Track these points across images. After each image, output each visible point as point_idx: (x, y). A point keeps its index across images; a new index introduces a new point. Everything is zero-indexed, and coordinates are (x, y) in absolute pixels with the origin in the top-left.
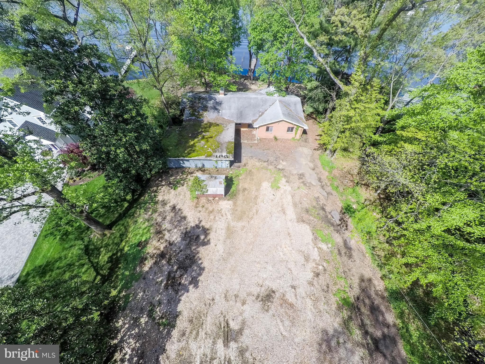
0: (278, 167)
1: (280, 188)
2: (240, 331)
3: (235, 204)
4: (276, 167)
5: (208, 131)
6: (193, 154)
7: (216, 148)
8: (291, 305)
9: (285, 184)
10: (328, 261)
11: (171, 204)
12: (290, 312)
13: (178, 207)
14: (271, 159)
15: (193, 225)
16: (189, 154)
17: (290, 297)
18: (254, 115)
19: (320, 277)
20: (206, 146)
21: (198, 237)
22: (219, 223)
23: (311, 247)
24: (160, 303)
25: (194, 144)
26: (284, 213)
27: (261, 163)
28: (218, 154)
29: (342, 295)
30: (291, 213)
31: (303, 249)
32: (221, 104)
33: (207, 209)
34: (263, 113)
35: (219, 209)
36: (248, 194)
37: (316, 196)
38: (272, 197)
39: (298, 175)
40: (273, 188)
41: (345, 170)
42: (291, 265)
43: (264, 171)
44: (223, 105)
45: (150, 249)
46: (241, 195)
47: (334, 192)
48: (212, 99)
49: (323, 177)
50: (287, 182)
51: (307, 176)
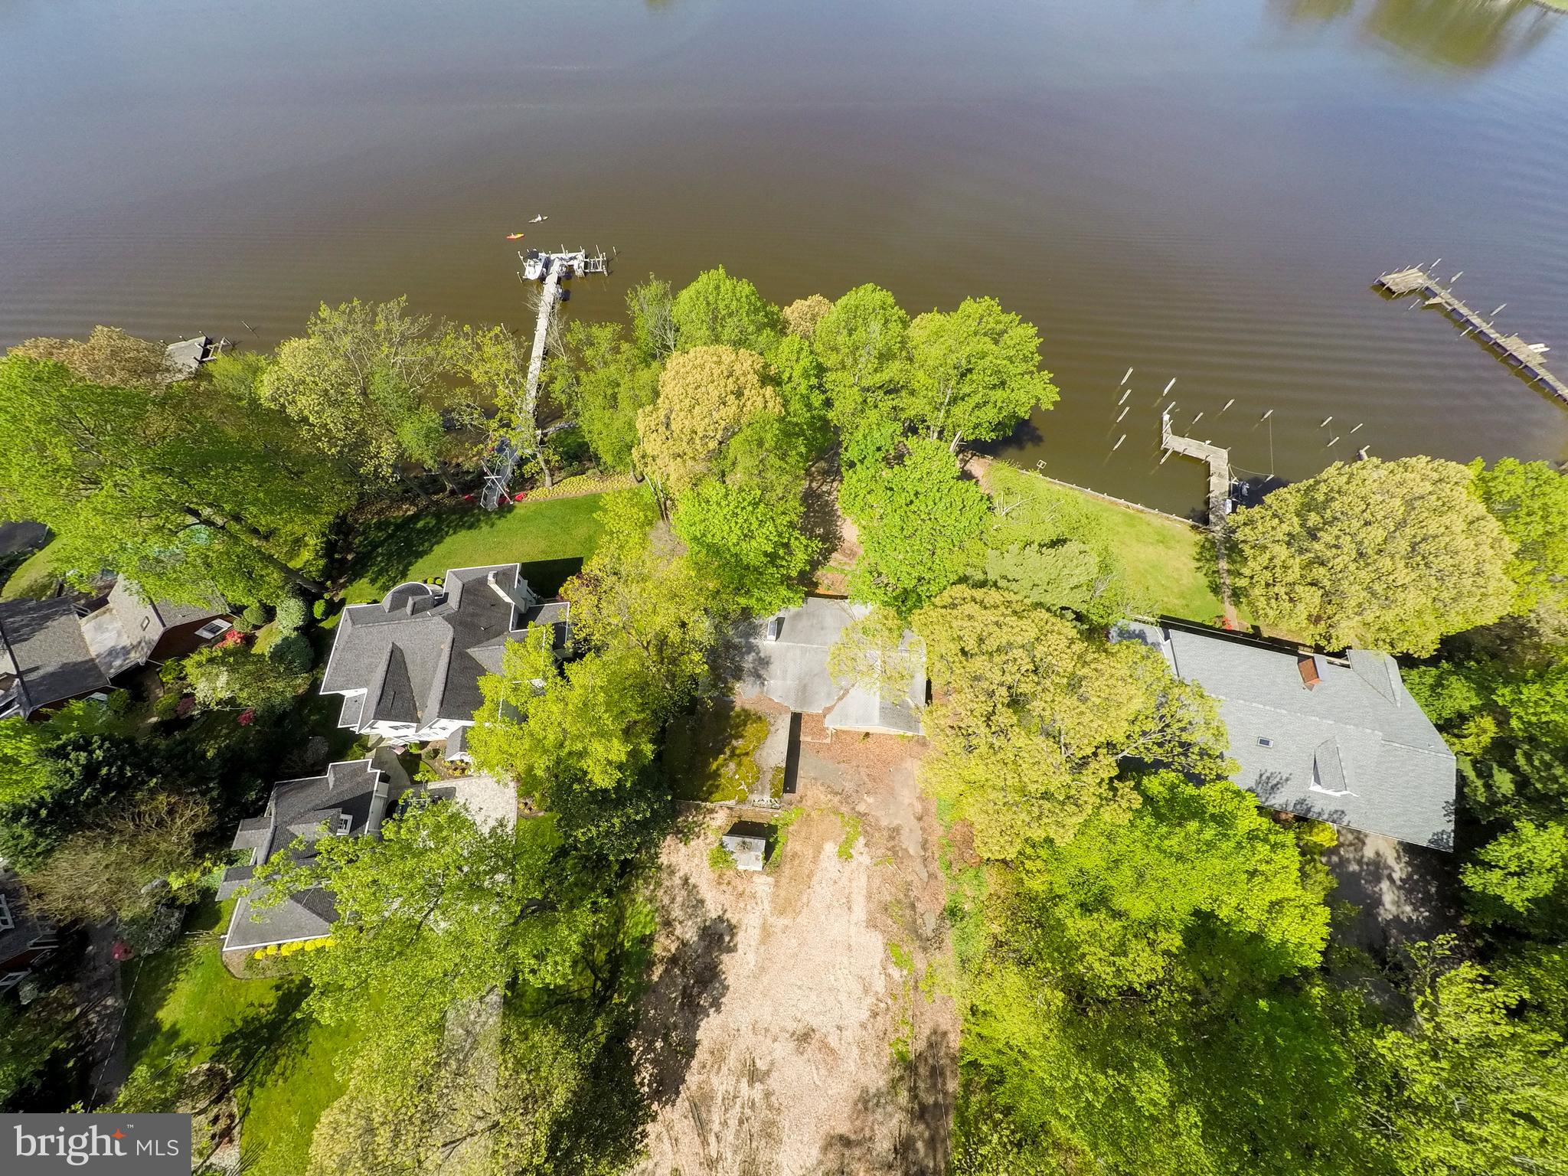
0: (858, 808)
1: (852, 857)
2: (768, 1073)
3: (777, 885)
4: (854, 809)
5: (742, 736)
6: (717, 796)
7: (753, 783)
8: (832, 1050)
9: (862, 850)
10: (895, 997)
11: (681, 874)
12: (829, 1059)
13: (692, 881)
14: (849, 787)
15: (714, 915)
16: (711, 794)
17: (833, 1041)
18: (829, 696)
19: (878, 1018)
21: (721, 936)
22: (751, 915)
23: (876, 972)
24: (675, 1027)
25: (718, 769)
26: (849, 909)
27: (829, 796)
28: (756, 797)
29: (901, 1047)
30: (860, 912)
31: (866, 973)
32: (768, 663)
33: (735, 888)
34: (847, 691)
35: (753, 891)
36: (799, 865)
37: (909, 879)
38: (835, 875)
39: (889, 829)
40: (840, 856)
42: (843, 998)
43: (832, 816)
44: (772, 667)
45: (657, 949)
46: (788, 866)
47: (941, 875)
48: (751, 648)
49: (933, 839)
50: (866, 845)
51: (905, 833)
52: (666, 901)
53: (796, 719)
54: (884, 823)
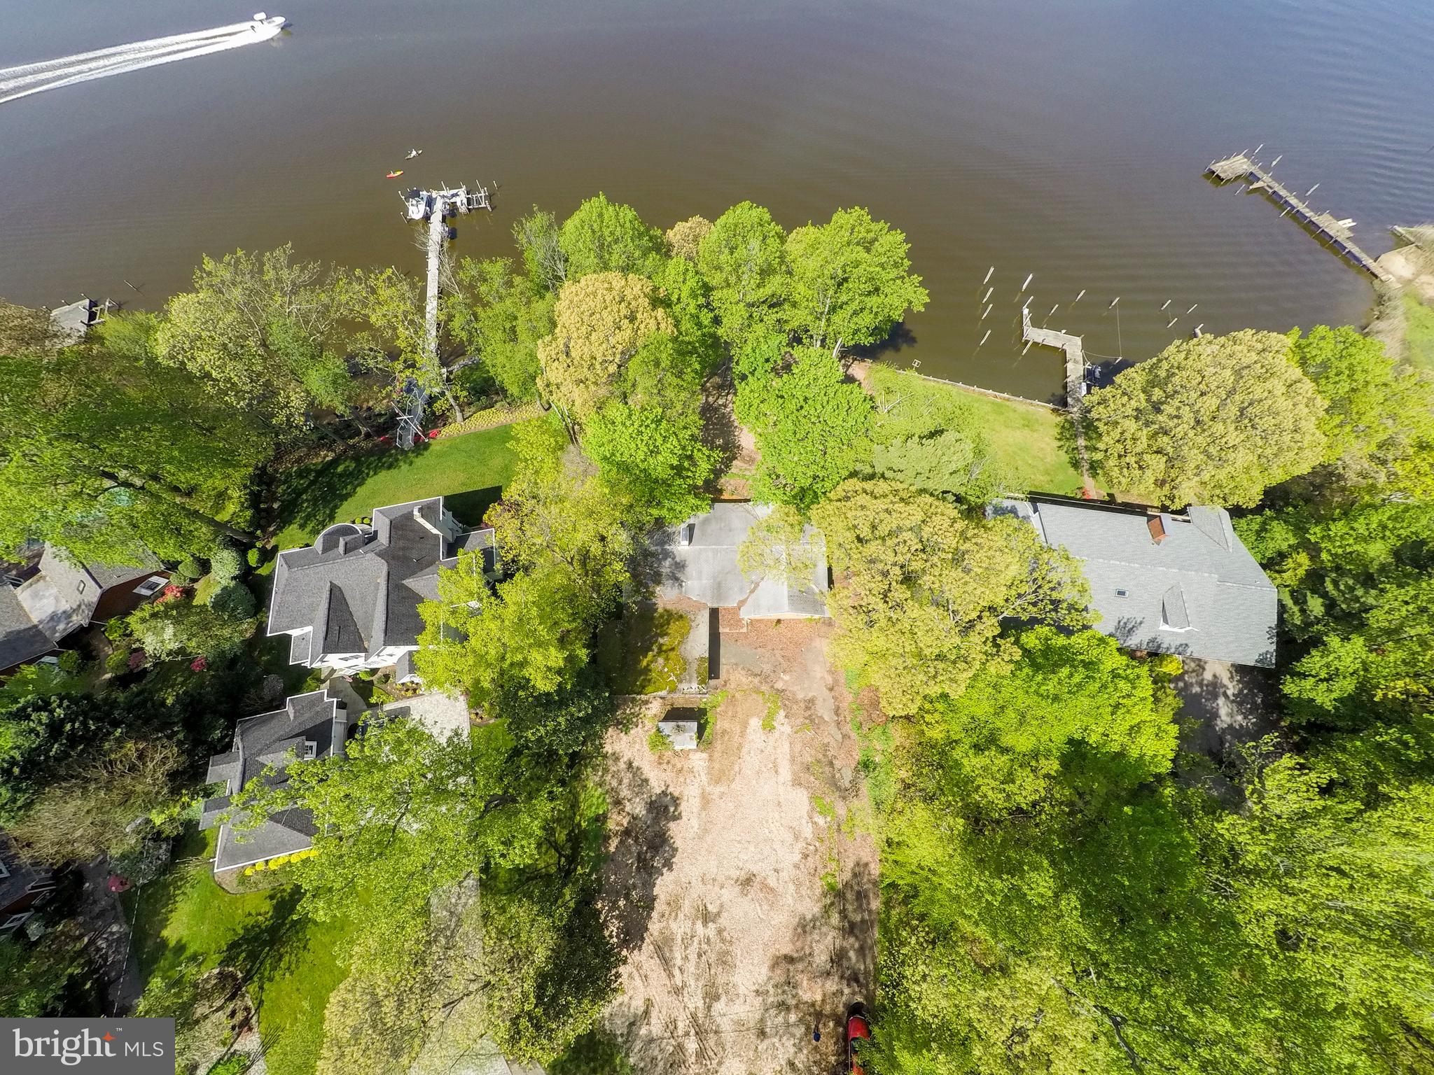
0: (776, 686)
1: (775, 728)
2: (718, 914)
3: (711, 759)
4: (772, 687)
5: (667, 634)
6: (650, 689)
7: (681, 674)
8: (772, 889)
9: (783, 721)
10: (821, 840)
11: (625, 759)
12: (770, 897)
13: (635, 764)
14: (767, 668)
15: (658, 791)
16: (644, 687)
17: (772, 882)
18: (742, 590)
19: (809, 859)
20: (666, 670)
21: (666, 808)
22: (691, 788)
23: (804, 821)
24: (635, 887)
25: (648, 665)
26: (776, 772)
27: (750, 678)
28: (685, 686)
29: (830, 879)
30: (786, 773)
31: (794, 824)
32: (683, 566)
33: (674, 766)
34: (757, 585)
35: (691, 767)
36: (729, 740)
37: (826, 741)
38: (761, 745)
39: (805, 701)
40: (764, 729)
42: (777, 846)
43: (753, 695)
44: (688, 570)
45: (611, 825)
46: (719, 742)
47: (853, 735)
48: (667, 554)
49: (844, 705)
50: (786, 717)
51: (819, 703)
52: (614, 783)
53: (714, 614)
54: (800, 696)
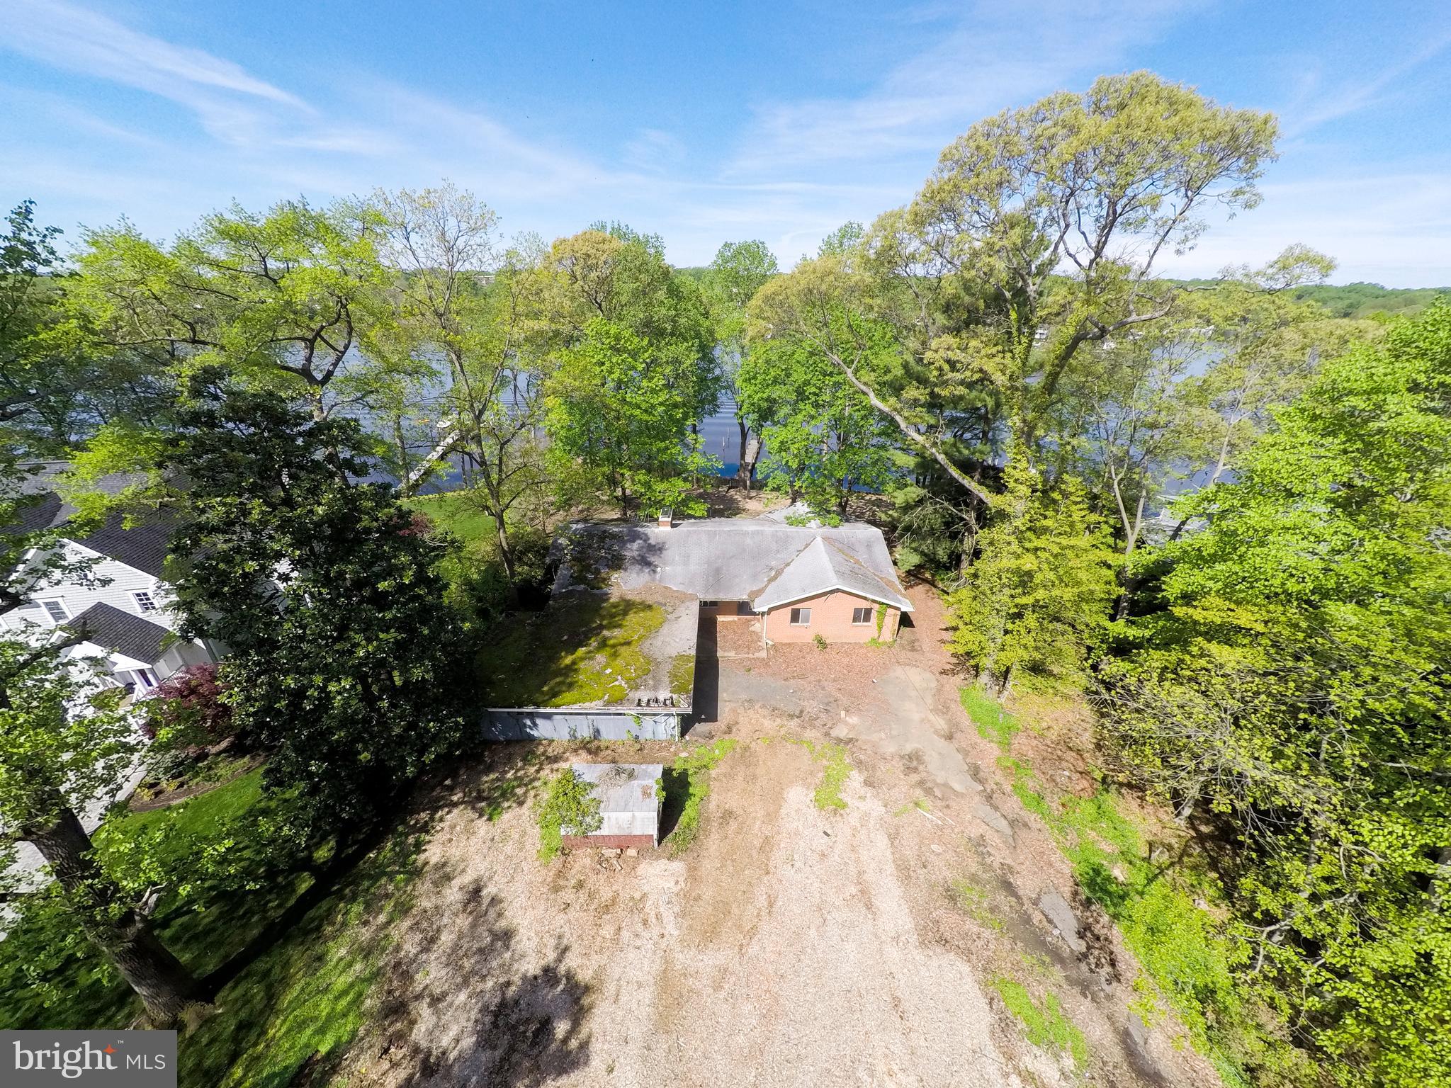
0: (834, 733)
1: (845, 806)
3: (692, 873)
4: (827, 734)
5: (620, 626)
6: (568, 696)
7: (638, 677)
9: (862, 793)
11: (467, 879)
13: (490, 891)
14: (812, 707)
15: (532, 967)
16: (555, 694)
18: (755, 577)
20: (608, 671)
22: (632, 955)
23: (990, 1070)
25: (574, 663)
26: (869, 906)
27: (778, 720)
28: (645, 695)
30: (894, 906)
33: (592, 896)
34: (779, 573)
35: (637, 896)
36: (739, 831)
37: (975, 832)
38: (821, 842)
39: (902, 757)
40: (822, 808)
41: (1053, 735)
43: (790, 746)
46: (715, 836)
47: (1033, 818)
48: (636, 536)
49: (987, 764)
50: (867, 783)
51: (932, 760)
52: (410, 948)
53: (708, 608)
54: (890, 748)
